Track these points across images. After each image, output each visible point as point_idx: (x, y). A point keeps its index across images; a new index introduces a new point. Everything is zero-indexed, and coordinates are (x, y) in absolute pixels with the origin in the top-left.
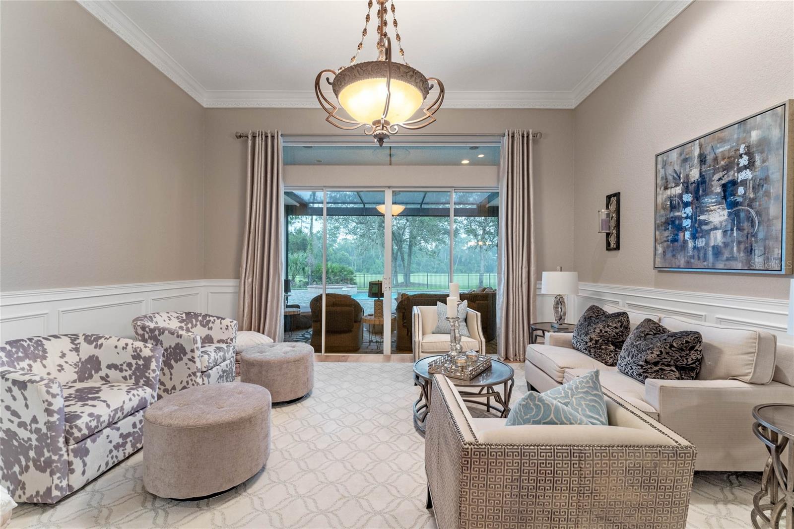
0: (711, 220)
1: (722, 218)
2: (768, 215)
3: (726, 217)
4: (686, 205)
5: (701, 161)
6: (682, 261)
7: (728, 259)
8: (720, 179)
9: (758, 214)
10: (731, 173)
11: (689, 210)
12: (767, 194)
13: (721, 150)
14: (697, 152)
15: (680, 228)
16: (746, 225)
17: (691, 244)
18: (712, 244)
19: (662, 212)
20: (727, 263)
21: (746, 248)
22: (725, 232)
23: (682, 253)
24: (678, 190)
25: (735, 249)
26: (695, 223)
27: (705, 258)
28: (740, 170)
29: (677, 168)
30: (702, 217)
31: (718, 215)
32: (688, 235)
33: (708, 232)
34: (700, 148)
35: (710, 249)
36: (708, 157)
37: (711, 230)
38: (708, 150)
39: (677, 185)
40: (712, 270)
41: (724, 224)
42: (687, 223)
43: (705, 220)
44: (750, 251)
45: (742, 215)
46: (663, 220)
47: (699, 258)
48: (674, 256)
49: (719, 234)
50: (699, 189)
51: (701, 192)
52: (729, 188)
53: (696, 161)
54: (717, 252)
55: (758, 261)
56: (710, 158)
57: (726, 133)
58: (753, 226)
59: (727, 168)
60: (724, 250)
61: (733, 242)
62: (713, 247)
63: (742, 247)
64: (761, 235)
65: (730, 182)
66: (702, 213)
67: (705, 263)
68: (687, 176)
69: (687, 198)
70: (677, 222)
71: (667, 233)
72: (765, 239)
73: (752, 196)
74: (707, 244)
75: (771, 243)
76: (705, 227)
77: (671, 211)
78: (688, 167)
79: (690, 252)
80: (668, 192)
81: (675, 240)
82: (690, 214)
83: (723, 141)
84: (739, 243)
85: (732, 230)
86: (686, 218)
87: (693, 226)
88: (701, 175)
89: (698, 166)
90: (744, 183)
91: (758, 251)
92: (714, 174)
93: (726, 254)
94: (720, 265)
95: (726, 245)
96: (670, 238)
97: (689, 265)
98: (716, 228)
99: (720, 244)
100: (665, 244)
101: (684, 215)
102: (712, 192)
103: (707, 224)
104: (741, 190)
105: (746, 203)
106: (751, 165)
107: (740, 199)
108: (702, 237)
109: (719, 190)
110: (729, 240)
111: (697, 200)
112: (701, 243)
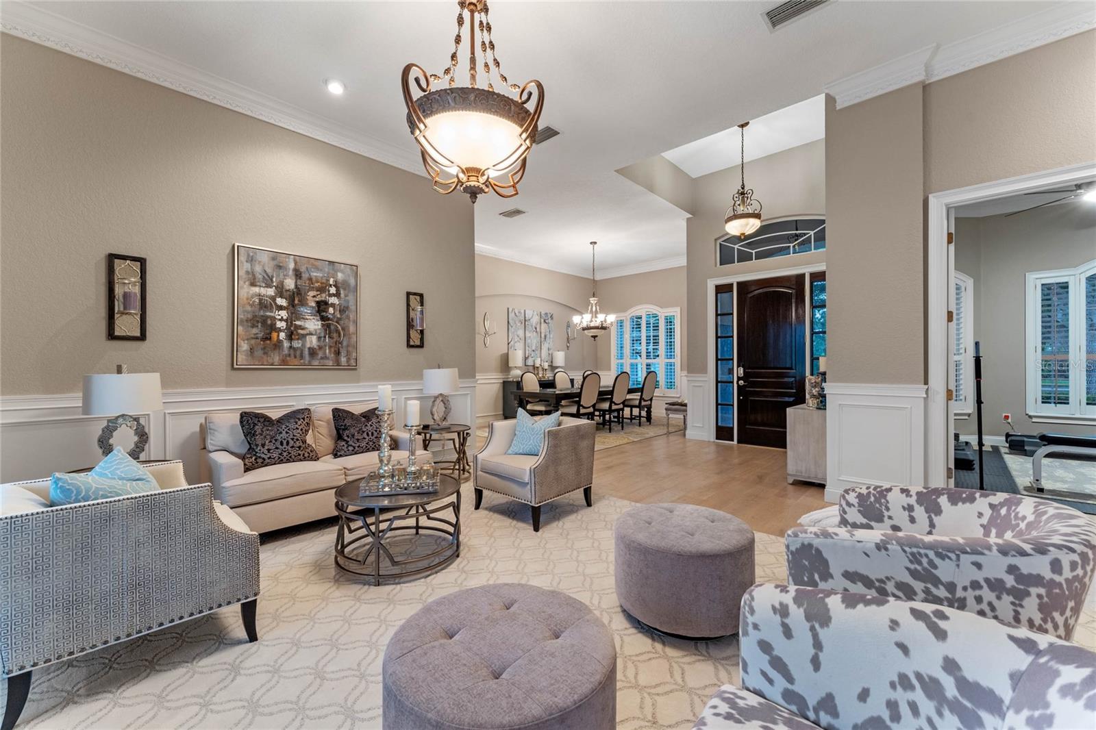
0: (306, 326)
1: (316, 327)
2: (349, 331)
3: (320, 327)
4: (281, 308)
5: (296, 275)
6: (277, 359)
7: (322, 358)
8: (314, 297)
9: (343, 329)
10: (324, 295)
11: (284, 314)
12: (348, 317)
13: (315, 274)
14: (292, 266)
15: (273, 328)
16: (335, 335)
17: (286, 344)
18: (308, 345)
19: (249, 308)
20: (322, 361)
21: (335, 351)
22: (319, 338)
23: (276, 352)
24: (271, 292)
25: (327, 351)
26: (291, 326)
27: (302, 357)
28: (331, 295)
29: (269, 271)
30: (298, 323)
31: (313, 324)
32: (282, 335)
33: (304, 336)
34: (296, 263)
35: (307, 349)
36: (303, 275)
37: (307, 334)
38: (303, 269)
39: (269, 286)
40: (308, 368)
41: (318, 331)
42: (281, 325)
43: (301, 326)
44: (338, 353)
45: (332, 327)
46: (250, 316)
47: (295, 357)
48: (265, 353)
49: (314, 339)
50: (295, 299)
51: (296, 302)
52: (322, 307)
53: (291, 273)
54: (313, 352)
55: (343, 360)
56: (305, 276)
57: (317, 263)
58: (340, 336)
59: (322, 289)
60: (318, 352)
61: (325, 346)
62: (309, 348)
63: (333, 350)
64: (345, 343)
65: (322, 301)
66: (298, 319)
67: (302, 361)
68: (282, 283)
69: (281, 302)
70: (269, 322)
71: (255, 331)
72: (348, 346)
73: (339, 316)
74: (303, 345)
75: (350, 349)
76: (301, 332)
77: (261, 308)
78: (281, 274)
79: (286, 351)
80: (256, 290)
81: (267, 338)
82: (285, 318)
83: (317, 269)
84: (330, 347)
85: (325, 337)
86: (281, 320)
87: (288, 328)
88: (296, 286)
89: (294, 278)
90: (333, 305)
91: (343, 353)
92: (309, 291)
93: (320, 354)
94: (316, 363)
95: (320, 348)
96: (260, 335)
97: (284, 362)
98: (311, 334)
99: (315, 347)
100: (253, 342)
101: (280, 317)
102: (307, 304)
103: (303, 329)
104: (331, 310)
105: (335, 320)
106: (337, 295)
107: (330, 316)
108: (298, 339)
109: (313, 304)
110: (322, 344)
111: (293, 306)
112: (297, 344)
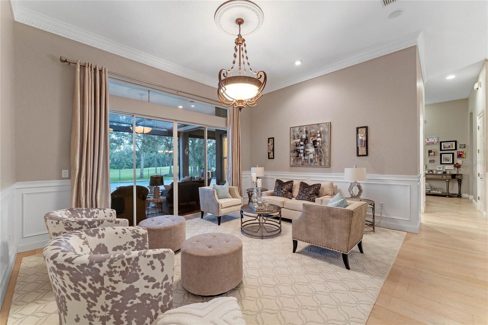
0: (310, 151)
1: (313, 151)
2: (325, 151)
3: (314, 151)
4: (302, 145)
5: (306, 133)
6: (300, 163)
7: (315, 163)
8: (312, 139)
9: (323, 150)
10: (315, 138)
11: (302, 147)
12: (325, 145)
13: (312, 131)
14: (305, 130)
15: (299, 153)
16: (319, 153)
17: (303, 158)
18: (310, 158)
19: (293, 147)
20: (315, 164)
21: (320, 160)
22: (314, 155)
23: (300, 161)
24: (299, 140)
25: (317, 160)
26: (305, 151)
27: (308, 162)
28: (318, 137)
29: (298, 133)
30: (307, 150)
31: (311, 150)
32: (302, 155)
33: (309, 154)
34: (306, 129)
35: (309, 160)
36: (308, 132)
37: (310, 154)
38: (308, 130)
39: (298, 139)
40: (310, 166)
41: (313, 152)
42: (302, 151)
43: (307, 151)
44: (321, 160)
45: (318, 150)
46: (293, 149)
47: (306, 162)
48: (297, 161)
49: (312, 155)
50: (306, 141)
51: (306, 142)
52: (315, 142)
53: (305, 132)
54: (311, 161)
55: (323, 163)
56: (309, 132)
57: (313, 126)
58: (321, 153)
59: (314, 136)
60: (313, 160)
61: (316, 158)
62: (310, 159)
63: (319, 159)
64: (323, 156)
65: (315, 140)
66: (307, 149)
67: (308, 164)
68: (302, 136)
69: (302, 143)
70: (298, 151)
71: (295, 154)
72: (324, 157)
73: (321, 145)
74: (308, 158)
75: (326, 158)
76: (307, 153)
77: (296, 147)
78: (302, 134)
79: (303, 160)
80: (295, 140)
81: (298, 156)
82: (303, 149)
83: (313, 128)
84: (318, 158)
85: (316, 154)
86: (302, 149)
87: (304, 152)
88: (306, 137)
89: (305, 134)
90: (319, 141)
91: (323, 160)
92: (310, 137)
93: (314, 161)
94: (312, 164)
95: (314, 159)
96: (296, 155)
97: (303, 164)
98: (311, 154)
99: (312, 158)
100: (294, 157)
101: (301, 149)
102: (310, 143)
103: (308, 152)
104: (318, 143)
105: (320, 147)
106: (321, 137)
107: (318, 146)
108: (307, 156)
109: (312, 142)
110: (315, 157)
111: (305, 144)
112: (306, 158)
